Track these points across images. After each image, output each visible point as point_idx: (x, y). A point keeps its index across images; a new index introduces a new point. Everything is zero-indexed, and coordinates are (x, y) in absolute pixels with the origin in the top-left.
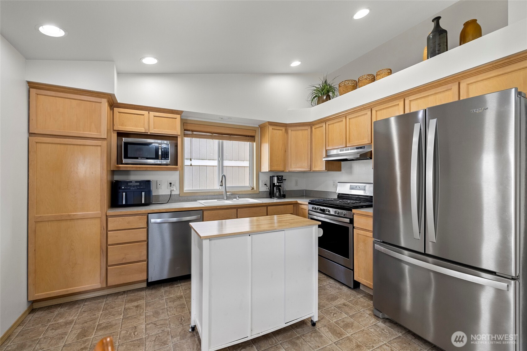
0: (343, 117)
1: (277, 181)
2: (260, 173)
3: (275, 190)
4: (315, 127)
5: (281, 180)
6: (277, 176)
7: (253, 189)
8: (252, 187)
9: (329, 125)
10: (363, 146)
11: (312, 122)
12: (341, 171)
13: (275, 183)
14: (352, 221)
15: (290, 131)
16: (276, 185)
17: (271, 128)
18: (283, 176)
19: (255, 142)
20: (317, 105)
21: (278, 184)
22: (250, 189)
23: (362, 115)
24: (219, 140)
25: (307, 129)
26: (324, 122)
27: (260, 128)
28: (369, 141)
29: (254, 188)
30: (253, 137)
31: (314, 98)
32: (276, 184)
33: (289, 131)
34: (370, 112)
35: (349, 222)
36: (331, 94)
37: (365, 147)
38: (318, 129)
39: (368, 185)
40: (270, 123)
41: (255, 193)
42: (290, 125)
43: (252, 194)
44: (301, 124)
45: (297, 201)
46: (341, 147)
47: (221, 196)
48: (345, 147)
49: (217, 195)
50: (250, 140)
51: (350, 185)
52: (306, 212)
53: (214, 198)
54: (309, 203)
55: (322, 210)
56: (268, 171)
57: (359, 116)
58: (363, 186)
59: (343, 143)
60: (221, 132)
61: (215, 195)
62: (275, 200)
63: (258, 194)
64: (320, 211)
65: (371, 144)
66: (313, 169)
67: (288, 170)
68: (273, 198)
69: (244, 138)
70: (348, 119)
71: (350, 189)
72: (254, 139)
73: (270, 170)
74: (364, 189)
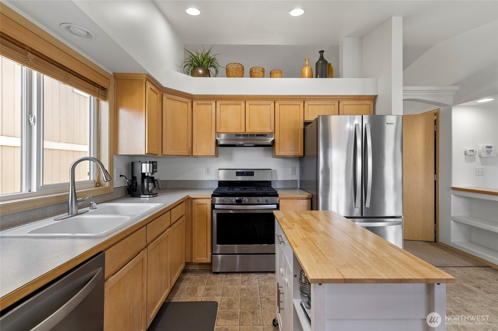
0: (242, 101)
1: (153, 170)
2: (115, 157)
3: (146, 184)
5: (156, 169)
7: (100, 185)
8: (97, 181)
9: (221, 104)
10: (265, 133)
11: (192, 95)
12: (218, 157)
13: (145, 173)
14: (278, 206)
16: (148, 176)
18: (157, 162)
19: (106, 100)
22: (93, 186)
23: (264, 105)
25: (187, 102)
26: (214, 100)
27: (117, 79)
28: (272, 130)
29: (103, 183)
30: (104, 89)
31: (186, 66)
32: (146, 175)
34: (273, 104)
35: (275, 208)
36: (212, 70)
37: (266, 135)
38: (202, 106)
39: (256, 171)
40: (148, 77)
41: (109, 192)
42: (166, 90)
43: (104, 194)
44: (179, 93)
45: (188, 196)
46: (239, 132)
47: (50, 208)
48: (244, 132)
49: (40, 209)
50: (100, 94)
51: (237, 172)
52: (207, 207)
53: (34, 217)
54: (213, 196)
55: (237, 201)
56: (144, 154)
57: (261, 105)
58: (251, 172)
59: (241, 128)
60: (51, 58)
61: (37, 207)
62: (148, 199)
63: (112, 193)
64: (235, 203)
65: (274, 133)
66: (195, 154)
67: (161, 154)
68: (142, 196)
69: (92, 87)
70: (249, 105)
71: (237, 175)
72: (105, 95)
73: (149, 153)
74: (252, 174)
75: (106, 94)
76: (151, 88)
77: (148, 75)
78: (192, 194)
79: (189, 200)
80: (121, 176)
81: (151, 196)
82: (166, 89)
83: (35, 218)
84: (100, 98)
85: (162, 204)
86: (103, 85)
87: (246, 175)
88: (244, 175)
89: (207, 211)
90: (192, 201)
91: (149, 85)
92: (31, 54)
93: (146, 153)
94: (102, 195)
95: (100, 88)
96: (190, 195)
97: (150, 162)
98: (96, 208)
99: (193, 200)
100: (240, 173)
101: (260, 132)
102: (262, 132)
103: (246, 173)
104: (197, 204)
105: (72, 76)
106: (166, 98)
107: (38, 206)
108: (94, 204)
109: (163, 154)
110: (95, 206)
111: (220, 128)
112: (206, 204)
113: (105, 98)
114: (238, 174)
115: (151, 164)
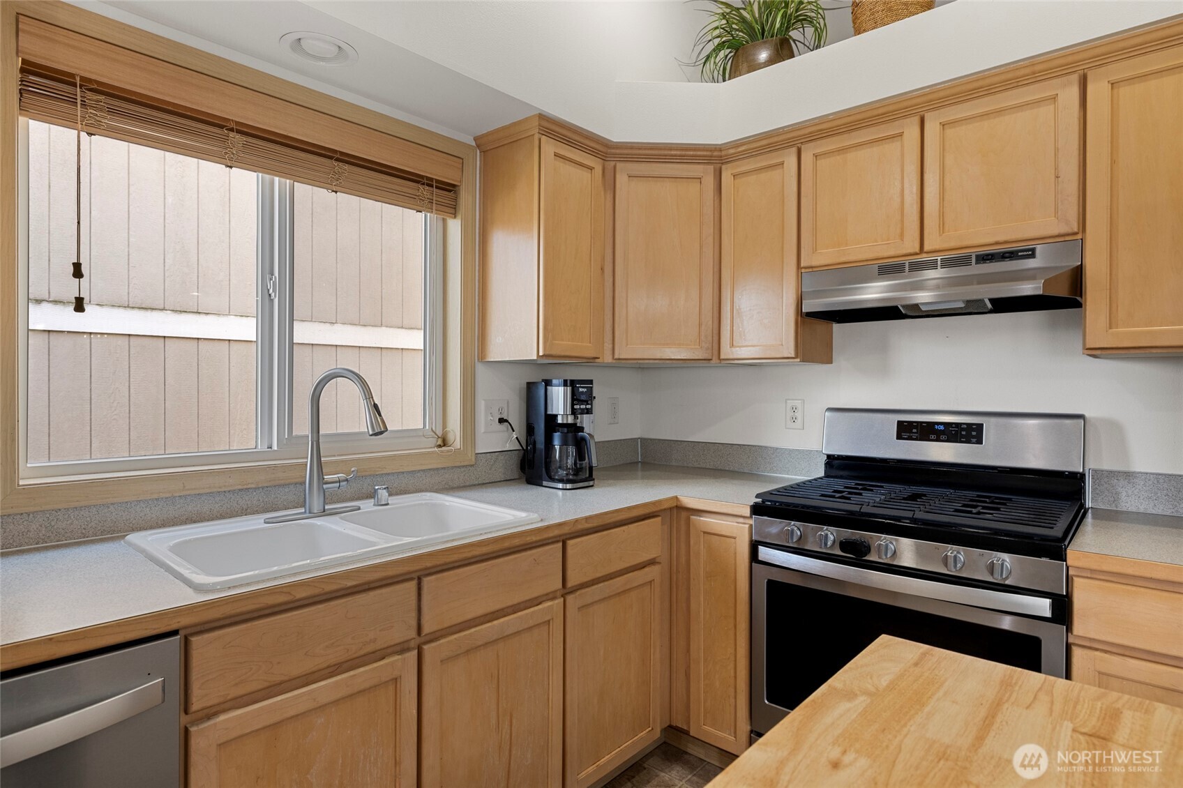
0: (908, 120)
1: (573, 405)
2: (480, 369)
3: (557, 447)
4: (735, 171)
5: (586, 402)
6: (572, 384)
7: (444, 443)
8: (440, 433)
9: (816, 156)
10: (1030, 245)
11: (718, 148)
12: (831, 362)
13: (556, 416)
14: (1063, 610)
15: (626, 178)
16: (563, 425)
17: (550, 147)
18: (591, 382)
19: (455, 215)
20: (729, 79)
21: (570, 420)
22: (428, 445)
23: (1021, 108)
24: (267, 177)
25: (700, 175)
26: (791, 147)
27: (484, 152)
28: (1069, 224)
29: (450, 437)
30: (449, 188)
32: (560, 420)
33: (622, 179)
35: (1048, 614)
36: (801, 35)
37: (1033, 250)
38: (752, 178)
39: (993, 420)
40: (545, 124)
41: (458, 464)
42: (626, 152)
43: (444, 468)
44: (671, 150)
45: (676, 497)
46: (892, 253)
47: (286, 490)
48: (916, 254)
49: (261, 489)
50: (434, 202)
51: (900, 423)
52: (735, 549)
53: (245, 507)
54: (757, 510)
55: (845, 545)
56: (535, 357)
57: (1000, 112)
58: (969, 425)
59: (902, 236)
60: (286, 134)
61: (249, 486)
62: (560, 493)
63: (472, 466)
64: (838, 552)
65: (1079, 237)
66: (726, 352)
67: (611, 357)
68: (545, 483)
69: (409, 187)
70: (938, 127)
71: (899, 437)
72: (454, 203)
73: (547, 353)
74: (974, 437)
75: (456, 199)
76: (556, 155)
77: (542, 117)
78: (692, 494)
79: (677, 513)
80: (501, 421)
81: (569, 486)
82: (626, 148)
83: (249, 510)
84: (434, 211)
85: (534, 516)
86: (440, 176)
87: (943, 437)
88: (933, 437)
89: (735, 564)
90: (688, 519)
91: (549, 147)
92: (238, 136)
93: (541, 354)
94: (437, 469)
95: (434, 184)
96: (681, 498)
97: (565, 384)
98: (387, 504)
99: (692, 517)
100: (916, 427)
101: (997, 243)
102: (1006, 242)
103: (942, 428)
104: (705, 533)
105: (346, 167)
106: (627, 177)
107: (252, 483)
108: (383, 494)
109: (616, 357)
110: (383, 498)
111: (815, 250)
112: (735, 538)
113: (453, 211)
114: (908, 430)
115: (569, 389)
